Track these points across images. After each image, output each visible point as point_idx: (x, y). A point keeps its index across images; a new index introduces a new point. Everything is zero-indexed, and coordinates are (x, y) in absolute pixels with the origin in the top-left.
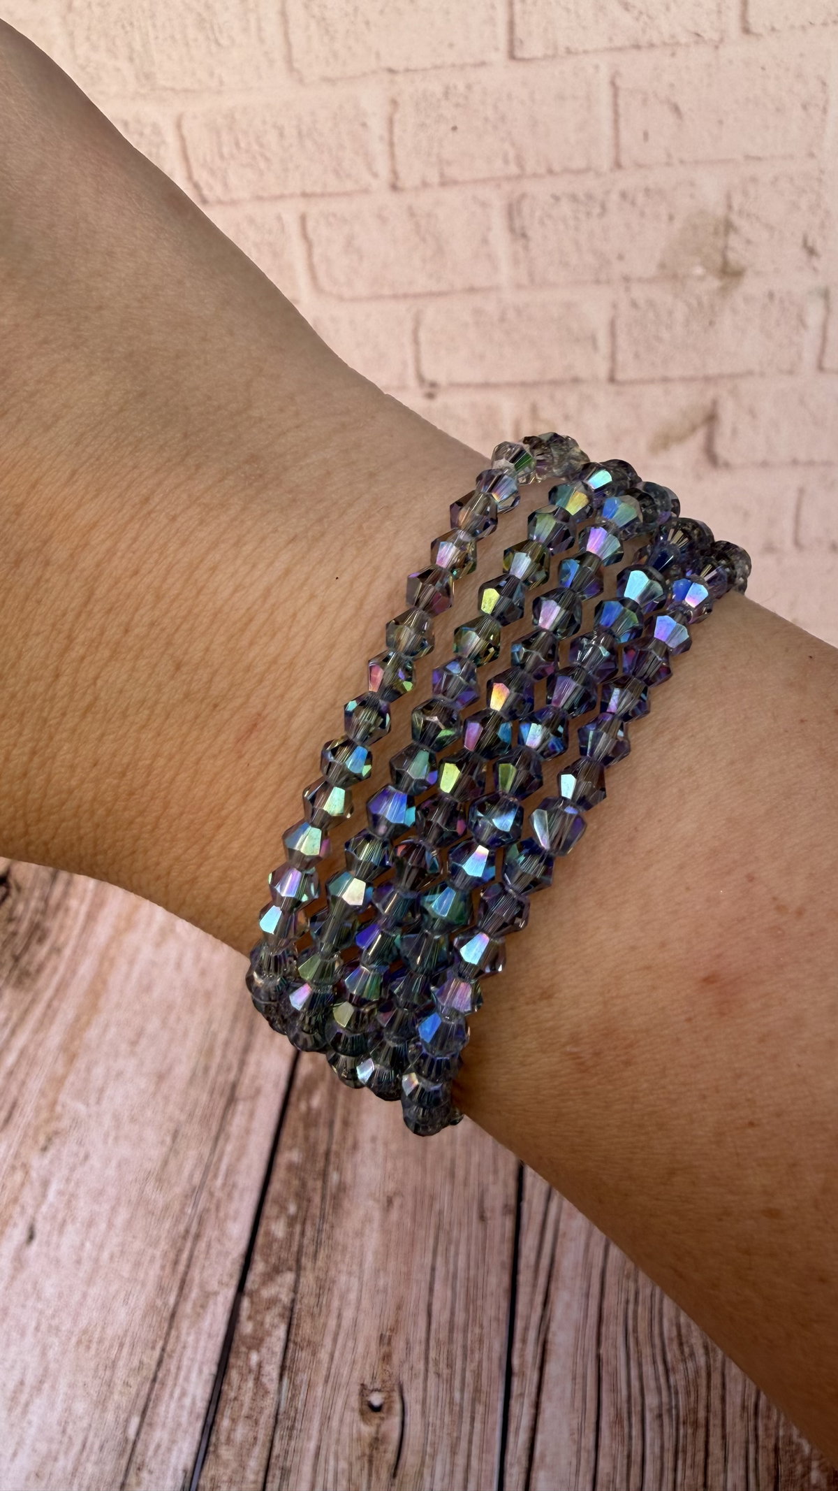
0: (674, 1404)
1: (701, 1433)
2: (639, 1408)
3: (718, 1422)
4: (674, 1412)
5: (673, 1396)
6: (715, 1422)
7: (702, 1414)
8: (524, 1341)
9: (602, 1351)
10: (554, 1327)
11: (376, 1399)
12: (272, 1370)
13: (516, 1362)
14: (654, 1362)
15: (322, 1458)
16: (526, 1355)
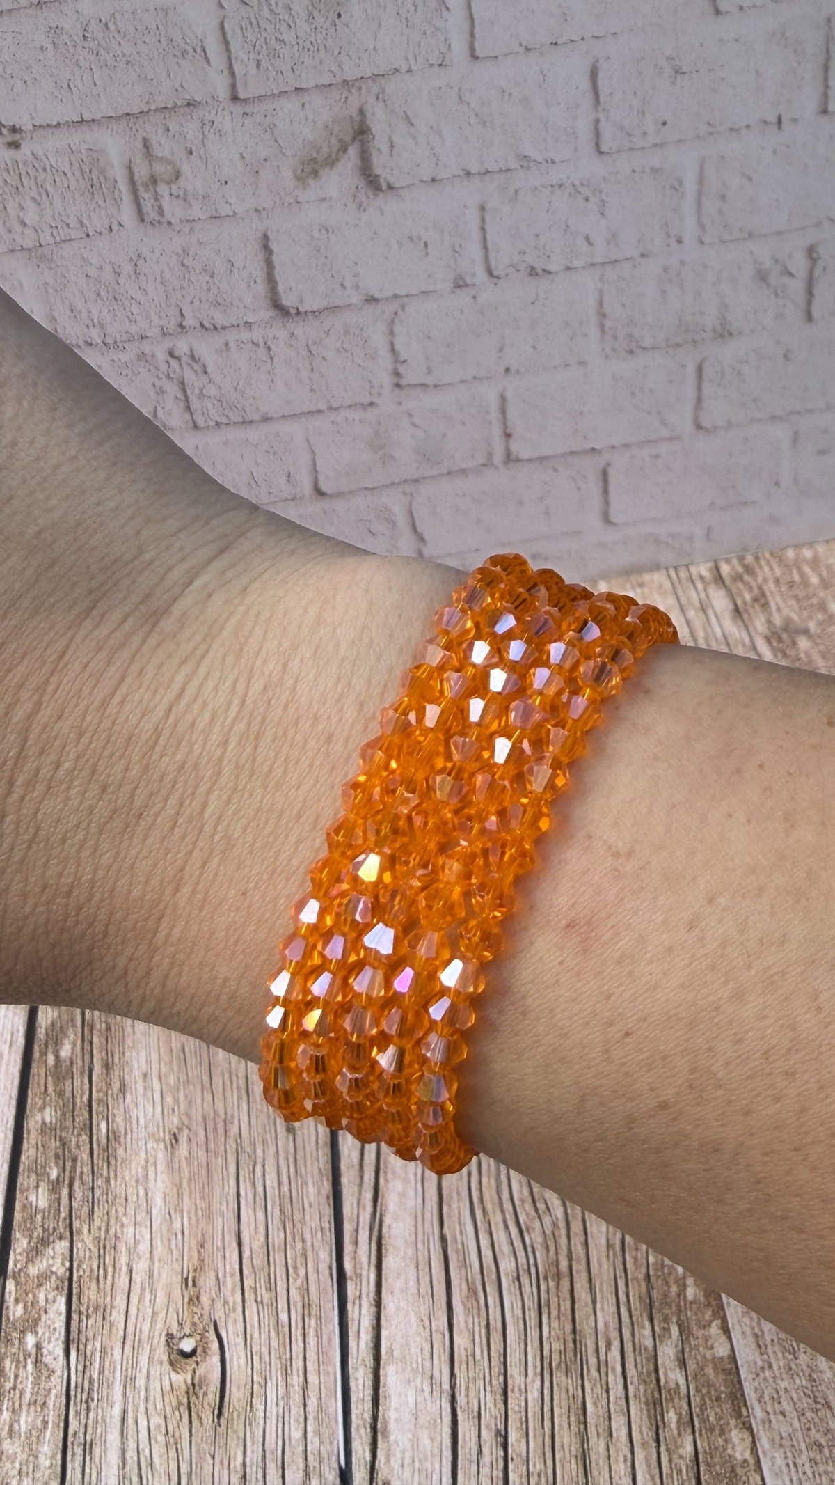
0: (532, 1261)
1: (565, 1283)
2: (494, 1276)
3: (583, 1267)
4: (533, 1270)
5: (531, 1255)
6: (579, 1268)
7: (564, 1264)
8: (356, 1243)
9: (446, 1230)
10: (388, 1220)
11: (187, 1345)
12: (54, 1348)
13: (348, 1266)
14: (506, 1227)
15: (131, 1420)
16: (359, 1257)
